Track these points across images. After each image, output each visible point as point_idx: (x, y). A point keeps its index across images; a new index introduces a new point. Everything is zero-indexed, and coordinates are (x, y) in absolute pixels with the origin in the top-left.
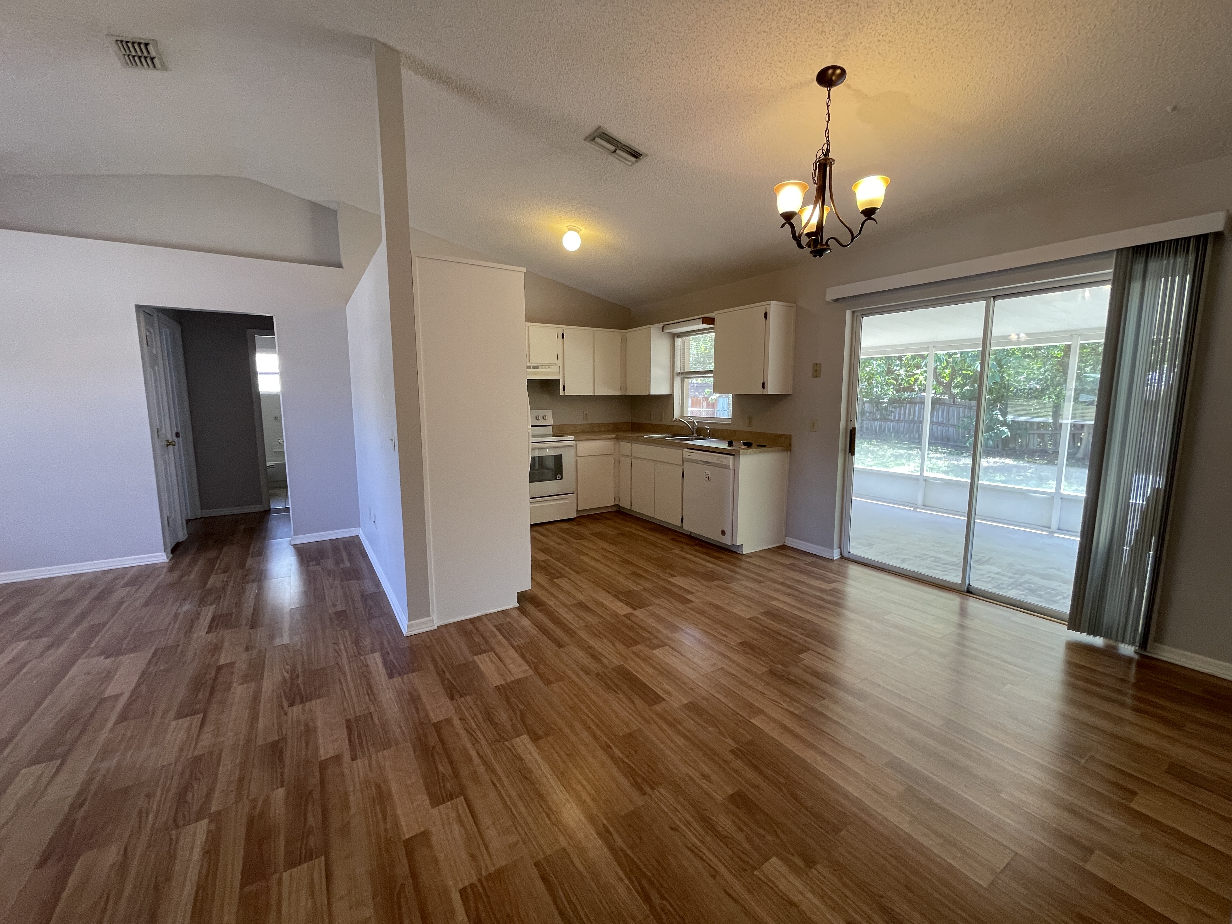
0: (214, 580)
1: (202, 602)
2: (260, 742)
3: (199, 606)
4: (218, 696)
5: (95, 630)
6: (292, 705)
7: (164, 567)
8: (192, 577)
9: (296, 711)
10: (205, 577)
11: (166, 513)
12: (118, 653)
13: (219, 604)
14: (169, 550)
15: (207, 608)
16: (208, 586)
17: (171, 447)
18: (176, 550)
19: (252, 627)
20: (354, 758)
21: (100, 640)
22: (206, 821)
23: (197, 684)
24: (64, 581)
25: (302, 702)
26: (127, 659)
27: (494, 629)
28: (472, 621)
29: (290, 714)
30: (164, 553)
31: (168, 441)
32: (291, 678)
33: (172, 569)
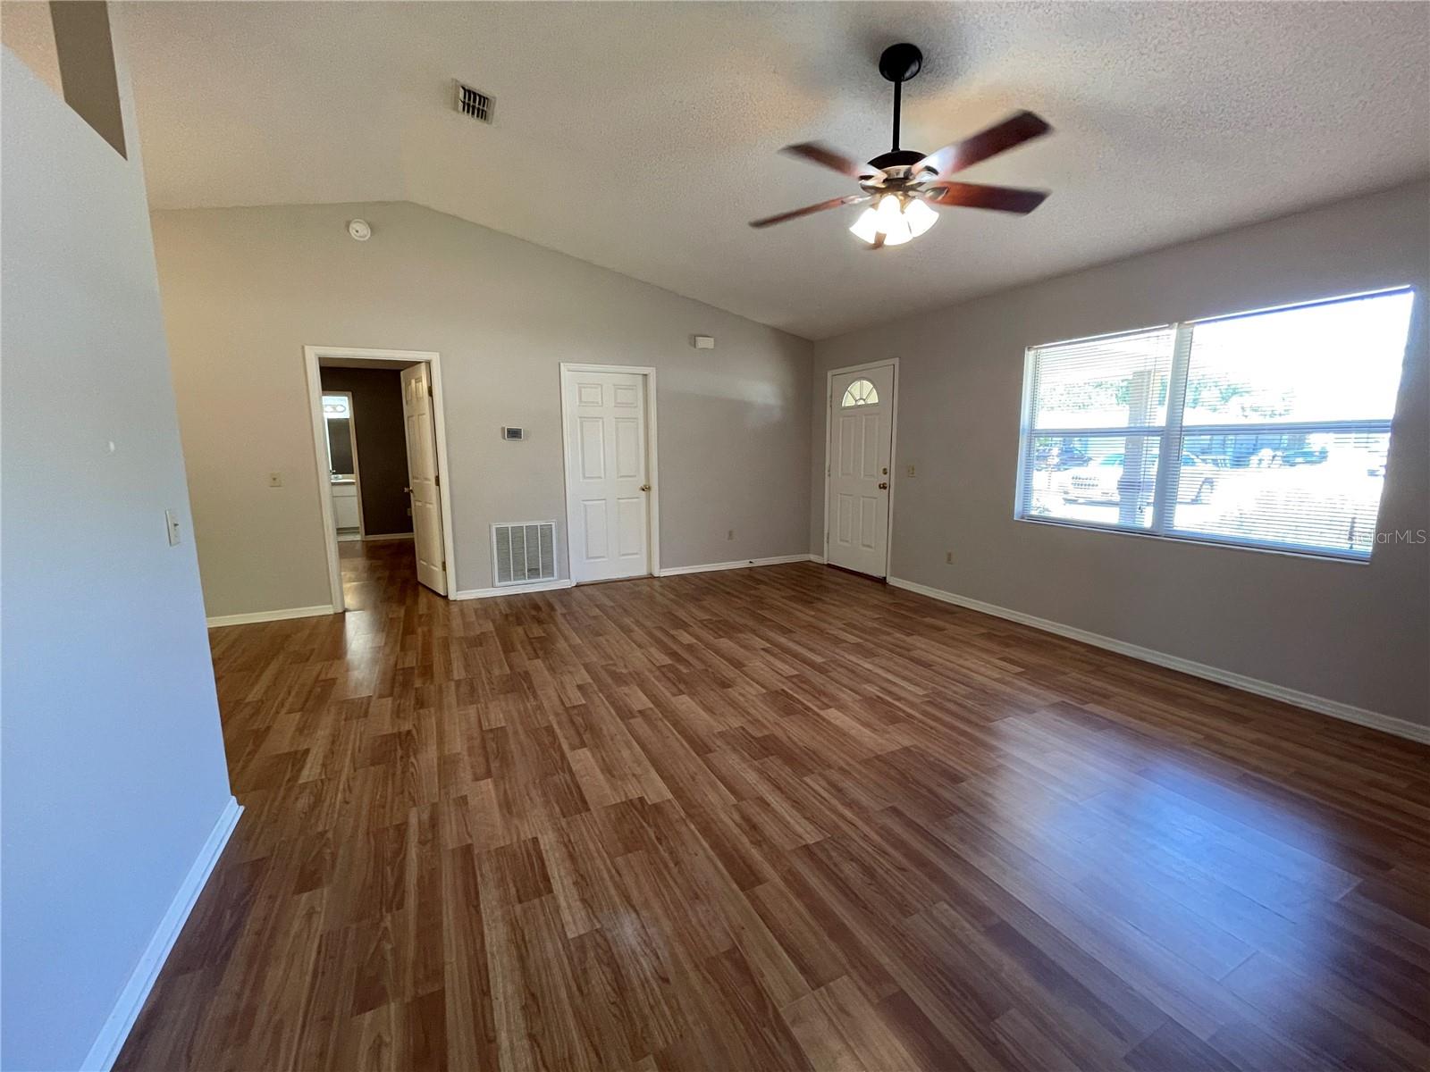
2: (432, 710)
6: (409, 732)
25: (400, 733)
32: (409, 757)
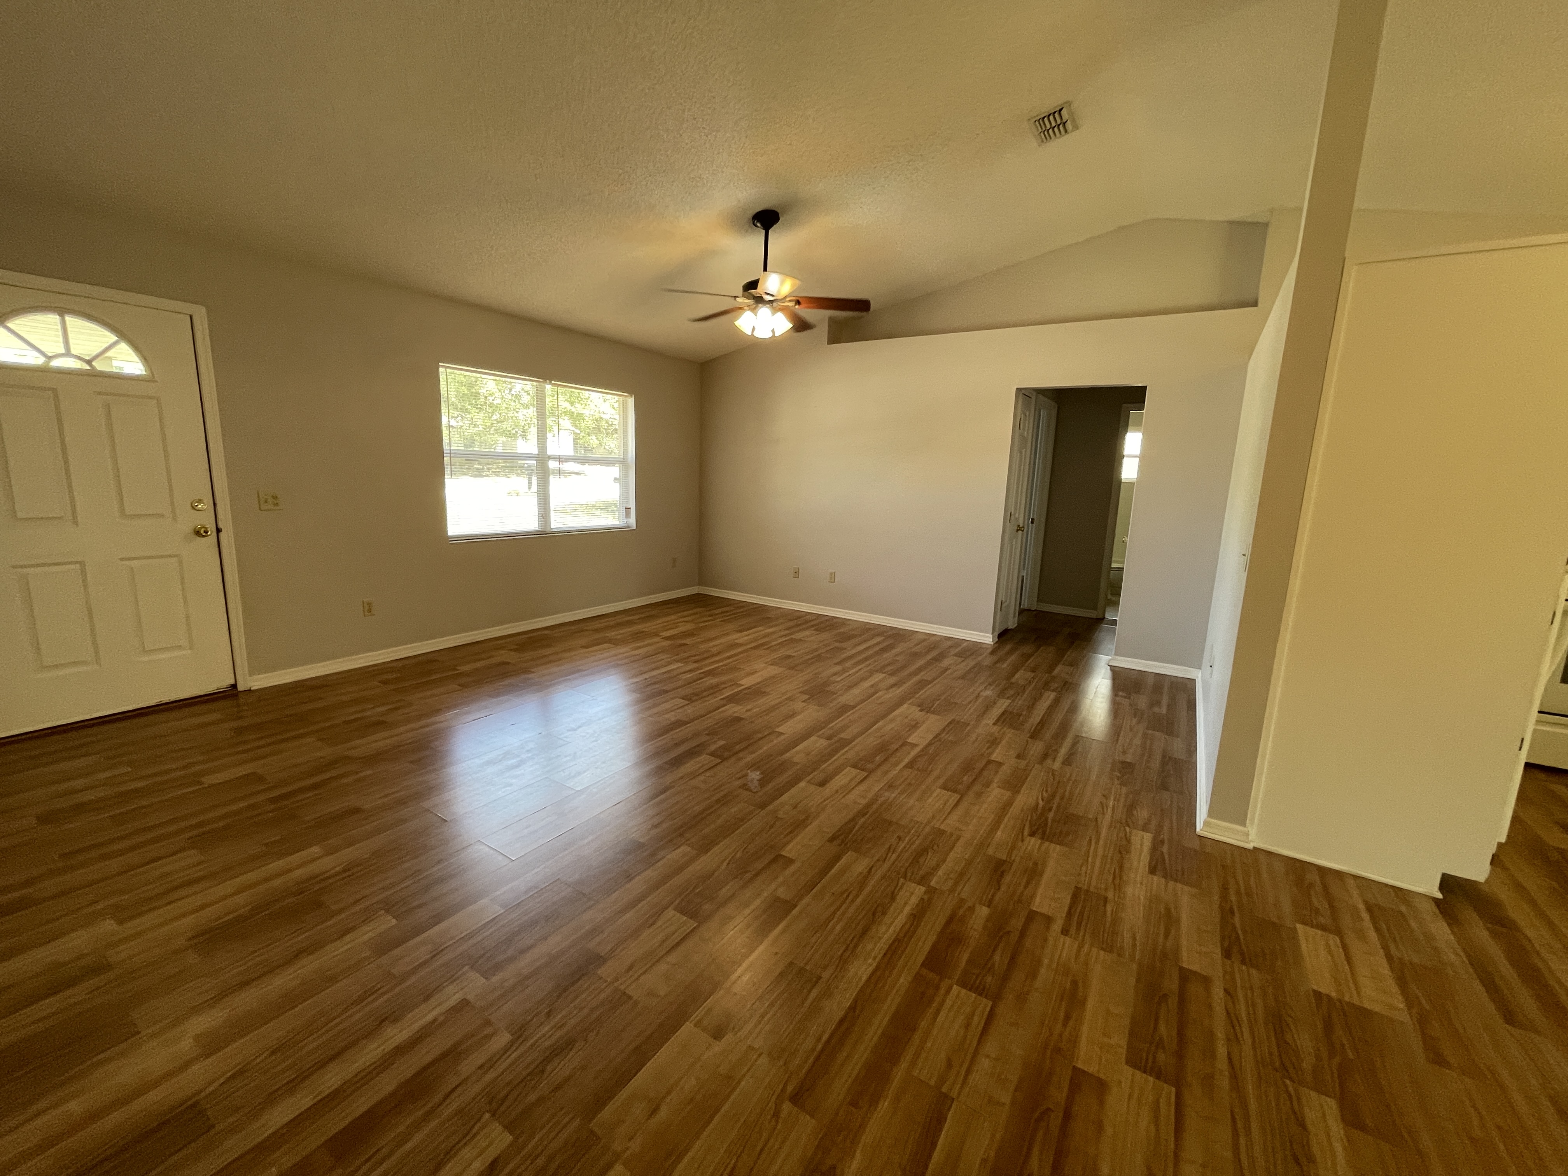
0: (1020, 676)
1: (1002, 694)
2: (990, 851)
3: (999, 696)
4: (977, 788)
5: (923, 684)
6: (1032, 834)
7: (987, 649)
8: (1005, 665)
9: (1033, 843)
10: (1015, 670)
11: (1002, 597)
12: (929, 711)
13: (1013, 701)
14: (996, 634)
15: (1004, 700)
16: (1013, 680)
17: (1020, 532)
18: (1003, 636)
19: (1031, 737)
20: (1065, 932)
21: (923, 694)
22: (923, 889)
23: (967, 767)
24: (922, 637)
25: (1043, 838)
26: (933, 718)
27: (1361, 906)
28: (1322, 871)
29: (1026, 842)
30: (991, 636)
31: (1019, 526)
32: (1043, 807)
33: (993, 652)
